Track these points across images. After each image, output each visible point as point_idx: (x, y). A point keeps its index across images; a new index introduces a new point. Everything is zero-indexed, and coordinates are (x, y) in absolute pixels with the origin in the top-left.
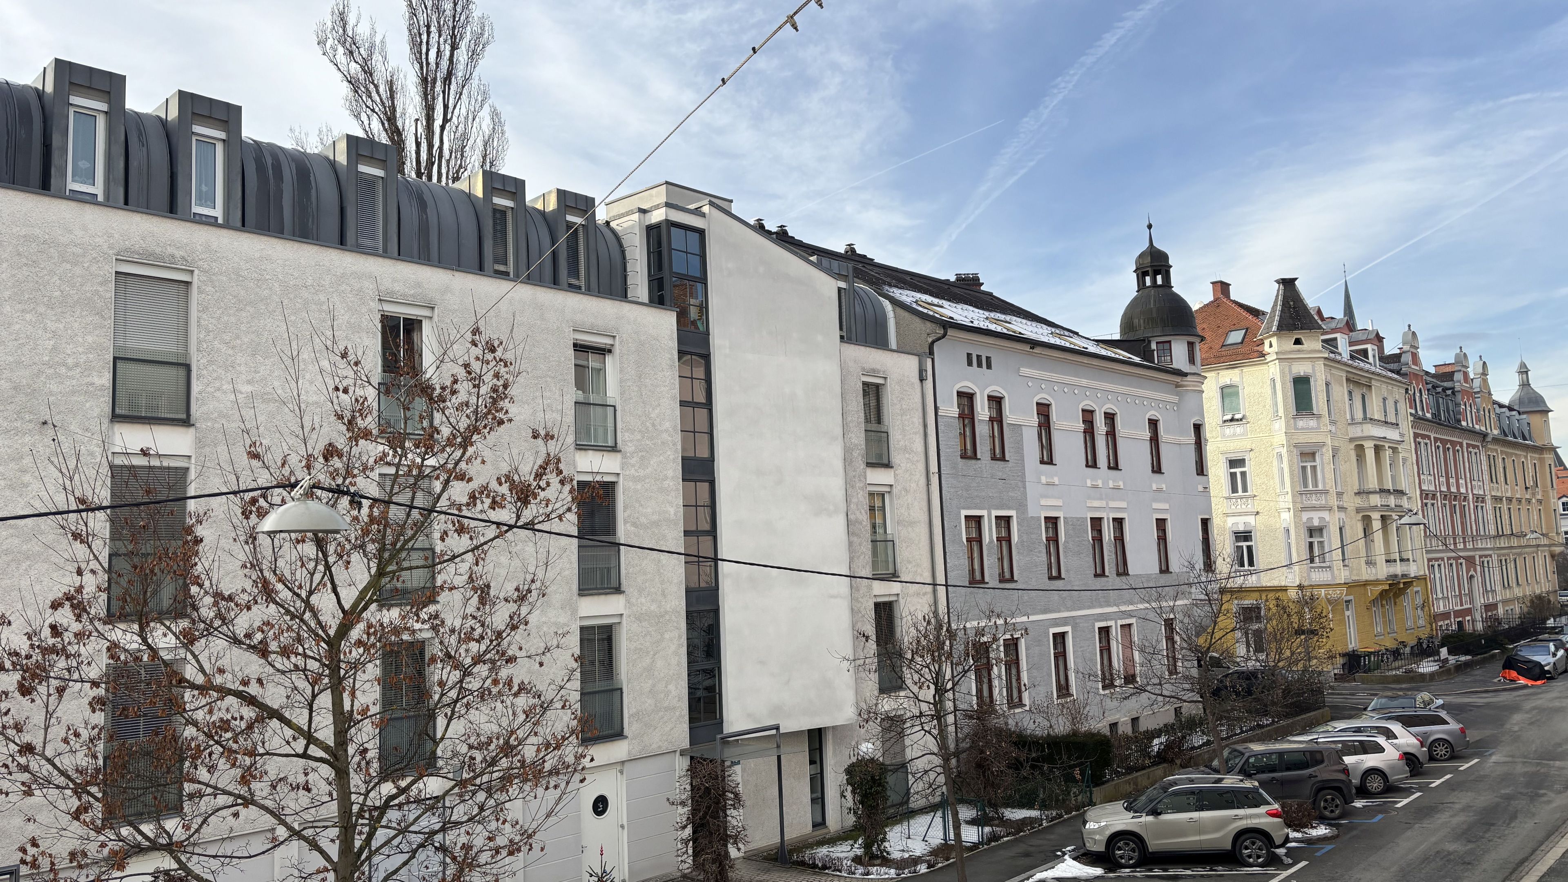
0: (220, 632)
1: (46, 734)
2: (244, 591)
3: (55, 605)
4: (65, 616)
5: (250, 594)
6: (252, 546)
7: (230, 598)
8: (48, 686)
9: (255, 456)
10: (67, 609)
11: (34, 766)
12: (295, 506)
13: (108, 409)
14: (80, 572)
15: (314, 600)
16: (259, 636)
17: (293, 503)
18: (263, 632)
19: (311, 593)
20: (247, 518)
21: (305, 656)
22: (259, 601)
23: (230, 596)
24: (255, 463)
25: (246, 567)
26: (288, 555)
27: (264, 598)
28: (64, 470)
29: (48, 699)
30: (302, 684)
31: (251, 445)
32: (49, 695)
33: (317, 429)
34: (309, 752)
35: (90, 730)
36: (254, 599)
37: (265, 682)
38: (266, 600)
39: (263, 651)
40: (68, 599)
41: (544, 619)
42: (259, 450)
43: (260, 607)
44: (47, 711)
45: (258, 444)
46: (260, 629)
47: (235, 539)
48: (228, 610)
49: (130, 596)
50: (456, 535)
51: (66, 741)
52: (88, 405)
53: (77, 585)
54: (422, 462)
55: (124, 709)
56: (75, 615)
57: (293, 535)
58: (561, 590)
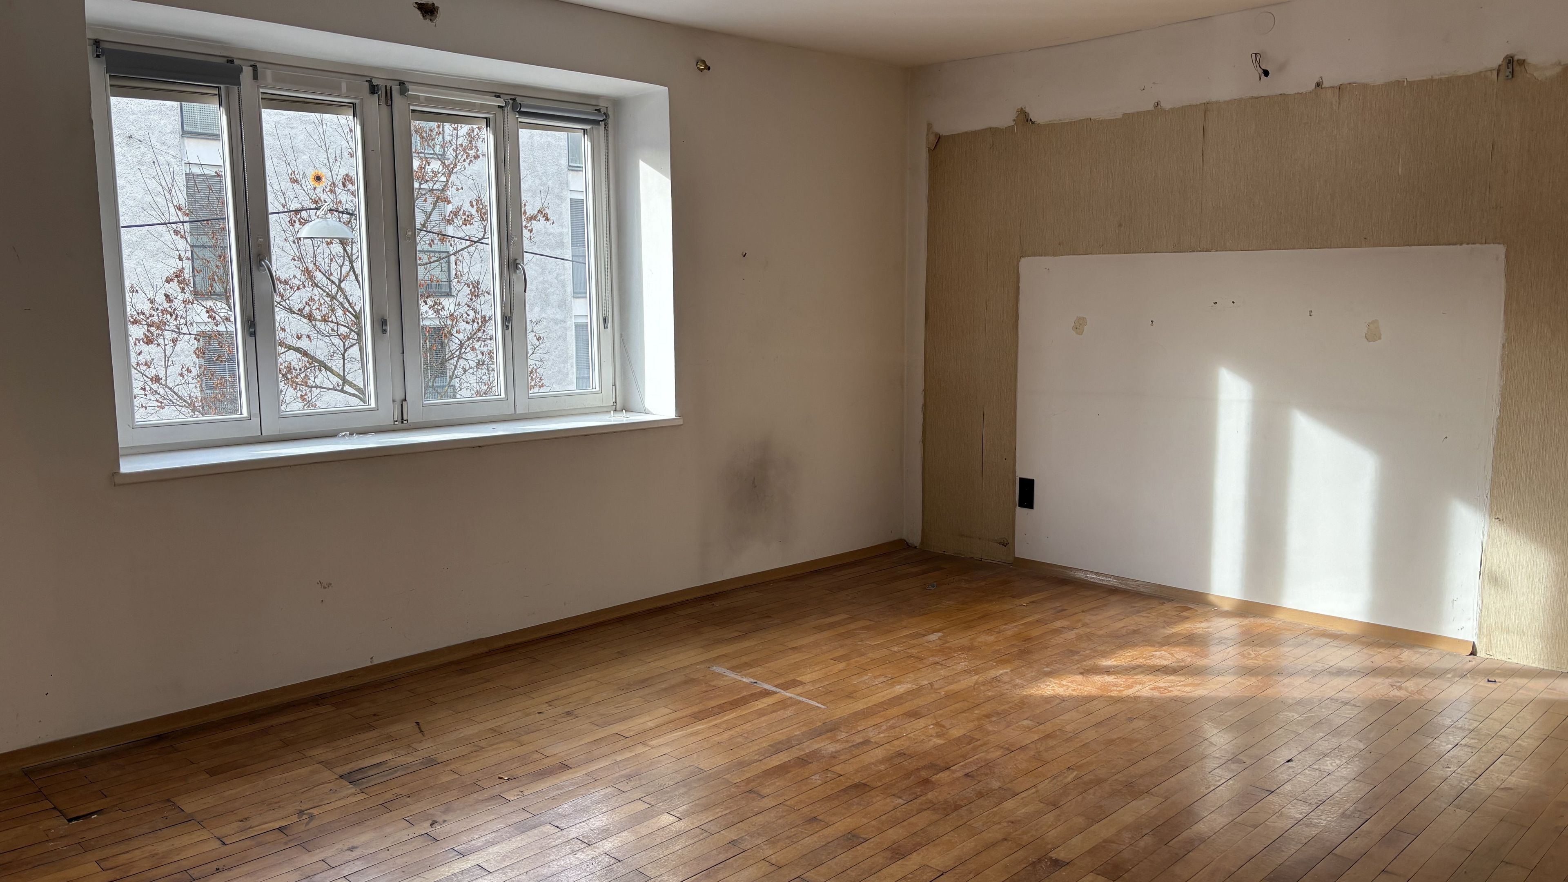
0: (281, 305)
1: (166, 372)
2: (295, 277)
3: (169, 280)
4: (173, 288)
5: (300, 280)
6: (297, 245)
7: (286, 282)
8: (164, 339)
9: (296, 181)
10: (174, 285)
11: (161, 391)
12: (319, 222)
13: (178, 126)
14: (180, 259)
15: (342, 285)
16: (307, 308)
17: (318, 220)
18: (309, 305)
19: (340, 281)
20: (293, 225)
21: (338, 324)
22: (307, 285)
23: (285, 281)
24: (296, 186)
25: (295, 260)
26: (324, 252)
27: (310, 283)
28: (163, 183)
29: (165, 348)
30: (336, 341)
31: (291, 174)
32: (165, 345)
33: (339, 160)
34: (345, 389)
35: (198, 369)
36: (303, 283)
37: (312, 338)
38: (312, 285)
39: (310, 317)
40: (176, 276)
41: (543, 315)
42: (297, 177)
43: (308, 289)
44: (165, 355)
45: (296, 173)
46: (307, 304)
47: (285, 239)
48: (284, 290)
49: (217, 276)
50: (440, 243)
51: (182, 375)
52: (162, 123)
53: (180, 267)
54: (420, 186)
55: (219, 356)
56: (180, 288)
57: (326, 240)
58: (558, 292)
